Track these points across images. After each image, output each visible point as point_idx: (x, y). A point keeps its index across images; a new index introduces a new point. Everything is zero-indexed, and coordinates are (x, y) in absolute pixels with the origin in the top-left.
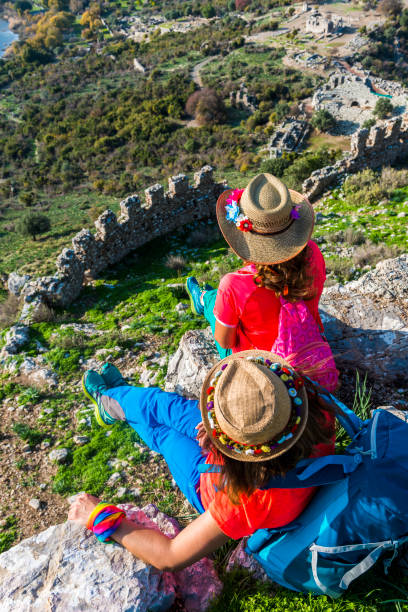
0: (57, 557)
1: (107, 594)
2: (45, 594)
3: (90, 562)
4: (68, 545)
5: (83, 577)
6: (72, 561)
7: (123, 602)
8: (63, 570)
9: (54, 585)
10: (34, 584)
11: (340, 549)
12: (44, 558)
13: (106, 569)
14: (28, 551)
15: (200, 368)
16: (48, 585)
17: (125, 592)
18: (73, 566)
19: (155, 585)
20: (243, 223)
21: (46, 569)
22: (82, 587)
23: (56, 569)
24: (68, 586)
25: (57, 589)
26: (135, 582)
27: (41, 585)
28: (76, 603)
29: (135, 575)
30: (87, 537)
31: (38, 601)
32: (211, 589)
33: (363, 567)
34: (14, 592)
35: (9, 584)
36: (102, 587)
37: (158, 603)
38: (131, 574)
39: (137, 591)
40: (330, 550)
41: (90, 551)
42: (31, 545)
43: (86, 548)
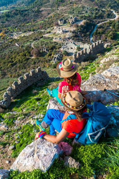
0: (36, 148)
1: (50, 152)
2: (36, 155)
3: (44, 147)
4: (38, 144)
5: (43, 150)
6: (40, 147)
7: (54, 153)
8: (38, 150)
9: (37, 153)
10: (32, 154)
11: (93, 133)
12: (33, 148)
13: (48, 147)
14: (29, 148)
15: (55, 106)
16: (36, 154)
17: (54, 151)
18: (40, 149)
19: (59, 149)
20: (61, 68)
21: (34, 150)
22: (44, 152)
23: (36, 150)
24: (40, 153)
25: (38, 154)
26: (55, 149)
27: (34, 154)
28: (43, 155)
29: (55, 147)
30: (42, 142)
31: (34, 157)
32: (71, 149)
33: (99, 135)
34: (28, 157)
35: (26, 155)
36: (48, 151)
37: (61, 152)
38: (53, 147)
39: (56, 150)
40: (92, 134)
41: (43, 145)
42: (29, 146)
43: (42, 144)
